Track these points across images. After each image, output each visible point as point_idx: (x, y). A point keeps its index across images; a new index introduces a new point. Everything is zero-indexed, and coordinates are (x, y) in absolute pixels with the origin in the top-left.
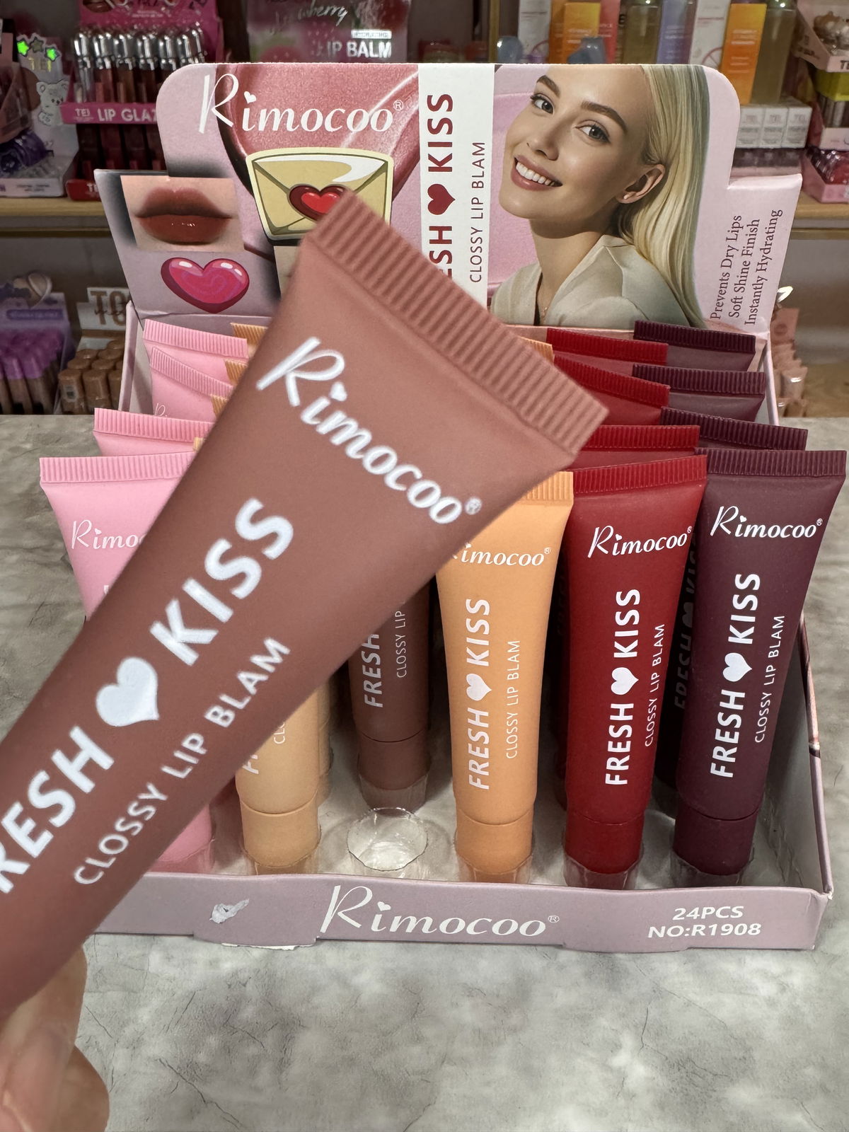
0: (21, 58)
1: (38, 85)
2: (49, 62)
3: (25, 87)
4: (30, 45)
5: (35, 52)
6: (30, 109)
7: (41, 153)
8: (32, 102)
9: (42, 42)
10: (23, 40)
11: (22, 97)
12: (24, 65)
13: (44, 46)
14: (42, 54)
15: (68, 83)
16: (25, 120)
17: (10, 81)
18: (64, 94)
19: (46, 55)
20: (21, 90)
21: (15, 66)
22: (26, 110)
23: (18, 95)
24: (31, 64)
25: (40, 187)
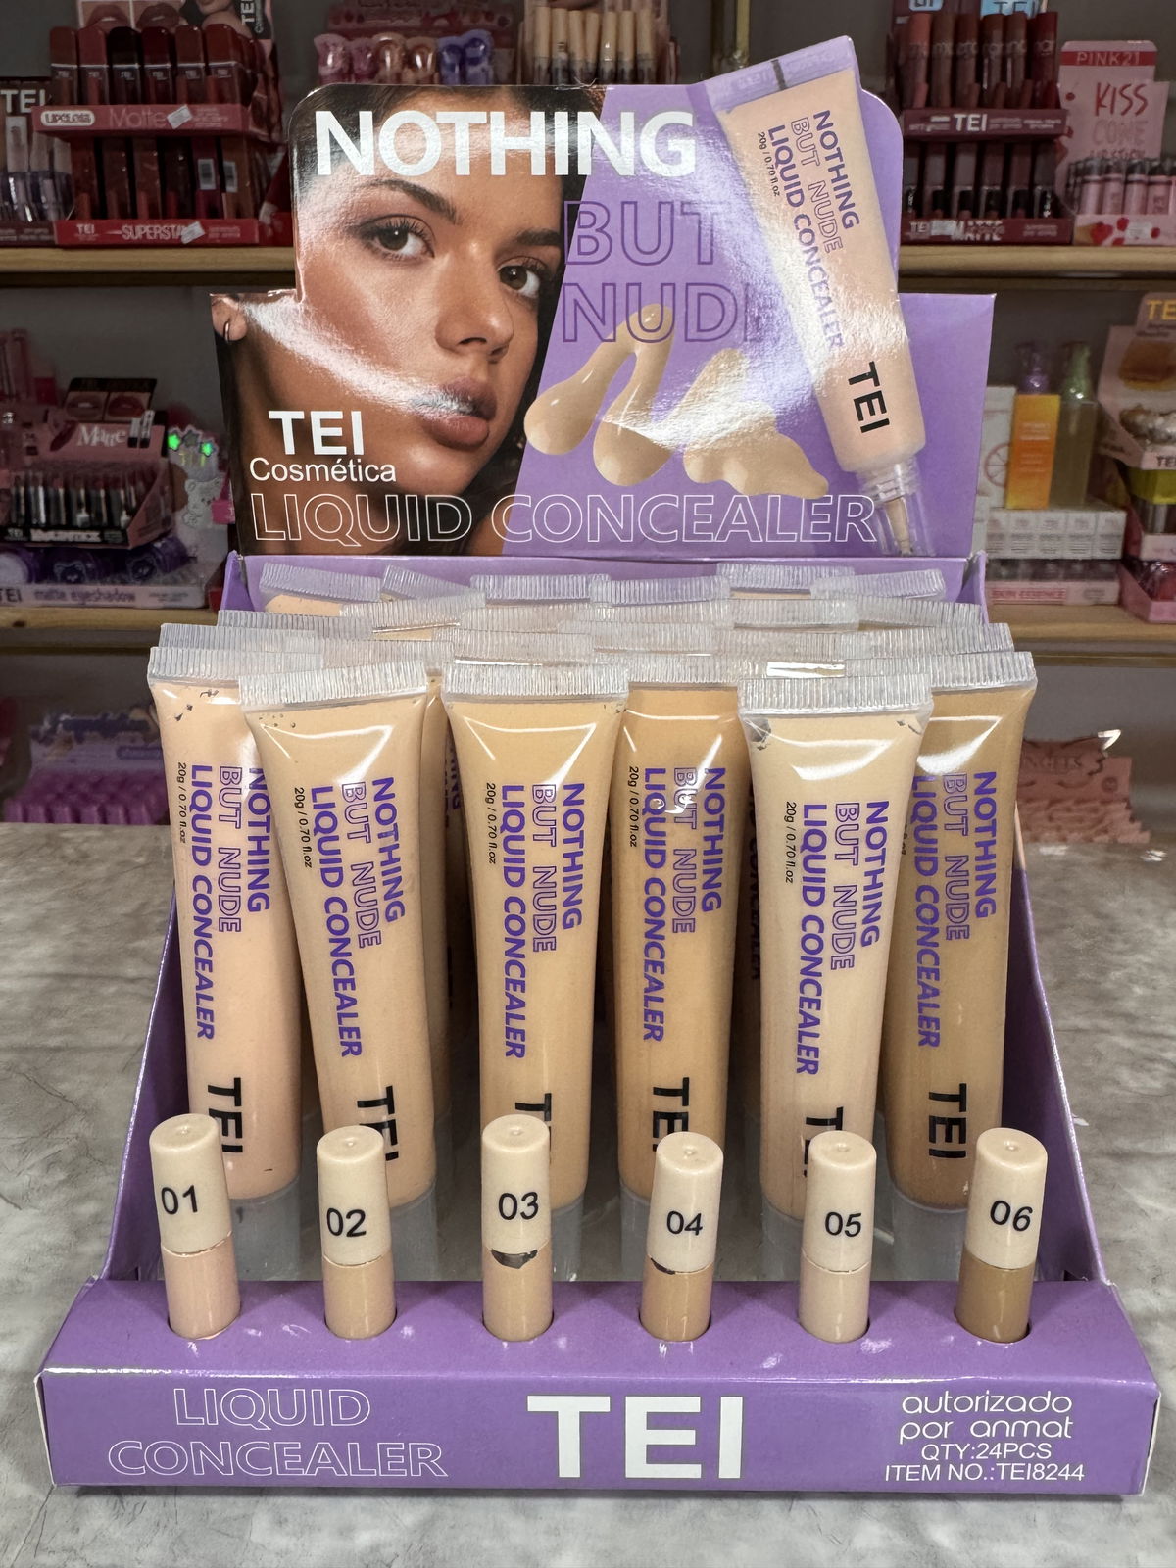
0: (170, 452)
1: (187, 483)
2: (203, 458)
3: (172, 484)
4: (183, 440)
5: (188, 446)
6: (174, 509)
7: (182, 559)
8: (178, 501)
9: (197, 436)
10: (176, 433)
11: (167, 495)
12: (173, 458)
13: (200, 439)
14: (196, 450)
15: (222, 481)
16: (168, 522)
17: (154, 476)
18: (217, 493)
19: (200, 450)
20: (166, 488)
21: (163, 461)
22: (169, 510)
23: (162, 493)
24: (182, 460)
25: (177, 597)
